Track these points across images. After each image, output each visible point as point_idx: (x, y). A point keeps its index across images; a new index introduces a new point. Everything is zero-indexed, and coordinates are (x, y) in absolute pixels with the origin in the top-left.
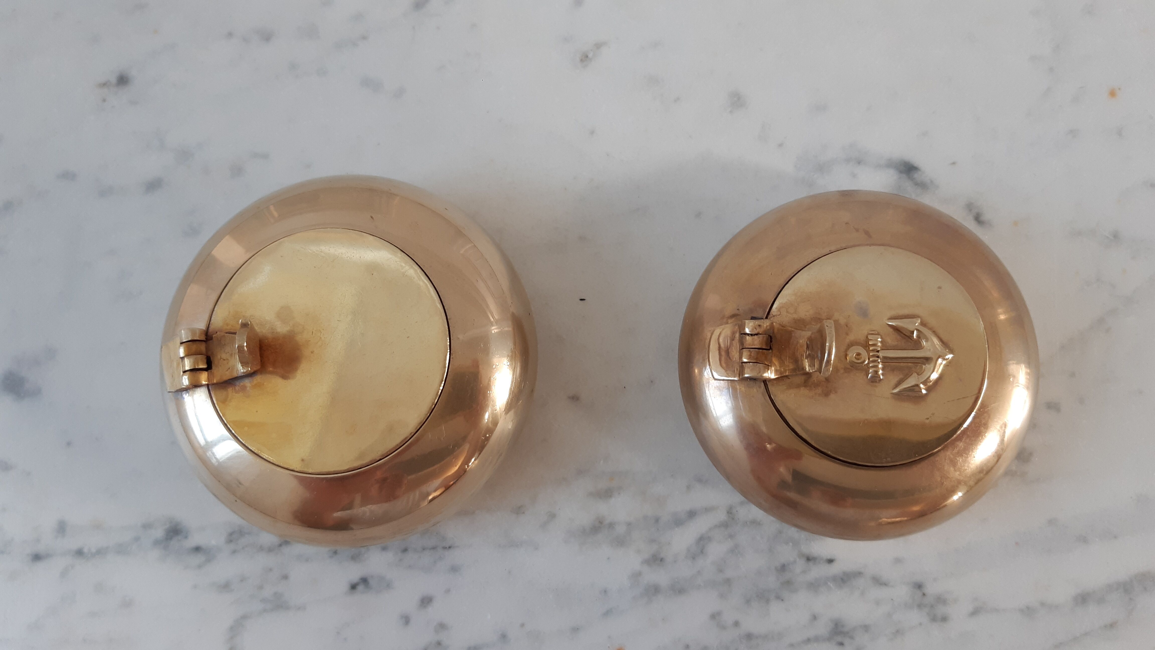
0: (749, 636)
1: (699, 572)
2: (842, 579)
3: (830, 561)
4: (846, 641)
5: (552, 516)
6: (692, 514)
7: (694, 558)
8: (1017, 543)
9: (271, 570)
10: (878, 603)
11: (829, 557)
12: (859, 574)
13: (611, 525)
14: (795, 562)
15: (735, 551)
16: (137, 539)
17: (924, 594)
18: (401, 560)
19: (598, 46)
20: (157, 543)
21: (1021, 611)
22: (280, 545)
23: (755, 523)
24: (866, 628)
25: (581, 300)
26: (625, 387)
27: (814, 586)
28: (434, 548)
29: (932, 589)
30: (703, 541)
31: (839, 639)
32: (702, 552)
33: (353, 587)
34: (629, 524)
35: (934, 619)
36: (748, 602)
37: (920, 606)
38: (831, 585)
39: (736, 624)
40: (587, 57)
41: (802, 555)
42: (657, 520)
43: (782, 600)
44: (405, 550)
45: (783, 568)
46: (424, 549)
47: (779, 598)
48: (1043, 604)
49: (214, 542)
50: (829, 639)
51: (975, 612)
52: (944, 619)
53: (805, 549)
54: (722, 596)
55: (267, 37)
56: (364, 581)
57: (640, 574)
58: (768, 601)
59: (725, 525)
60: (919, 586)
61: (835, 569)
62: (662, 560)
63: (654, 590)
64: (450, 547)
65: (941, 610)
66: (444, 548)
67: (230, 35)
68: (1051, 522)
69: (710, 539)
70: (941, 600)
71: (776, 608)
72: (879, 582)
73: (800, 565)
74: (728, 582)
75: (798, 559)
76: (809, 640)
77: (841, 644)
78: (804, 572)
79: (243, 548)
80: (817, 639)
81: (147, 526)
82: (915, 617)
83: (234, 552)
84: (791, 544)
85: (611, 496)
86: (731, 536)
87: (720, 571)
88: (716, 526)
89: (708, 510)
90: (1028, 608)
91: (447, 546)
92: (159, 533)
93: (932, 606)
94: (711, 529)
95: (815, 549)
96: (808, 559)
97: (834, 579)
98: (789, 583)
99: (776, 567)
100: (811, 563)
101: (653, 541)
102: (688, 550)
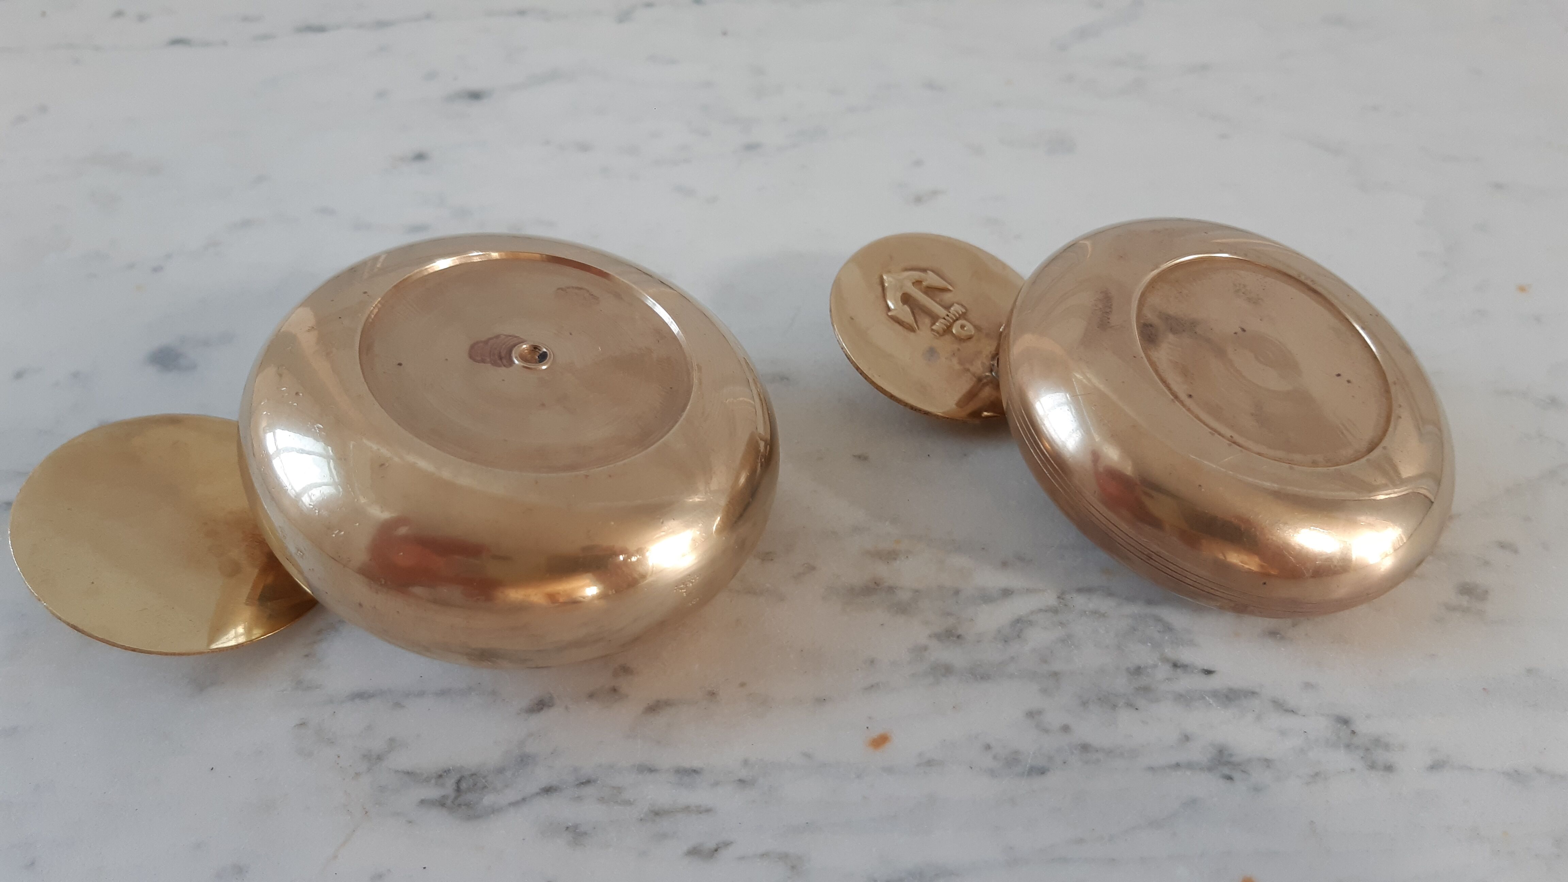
0: (1085, 748)
1: (1013, 659)
2: (1227, 697)
3: (1208, 672)
4: (1236, 775)
5: (810, 569)
6: (1007, 593)
7: (1006, 641)
8: (1485, 690)
10: (1283, 733)
11: (1206, 668)
12: (1251, 693)
13: (891, 590)
14: (1155, 666)
15: (1067, 640)
17: (1353, 732)
21: (1507, 774)
23: (1097, 614)
24: (1267, 763)
26: (930, 456)
27: (1185, 699)
29: (1366, 728)
30: (1020, 626)
31: (1226, 771)
32: (1019, 636)
34: (917, 591)
35: (1372, 766)
36: (1084, 704)
37: (1348, 746)
38: (1211, 701)
39: (1066, 729)
40: (921, 199)
41: (1165, 660)
42: (957, 592)
43: (1137, 709)
45: (1138, 671)
47: (1130, 705)
48: (1539, 771)
50: (1210, 769)
51: (1435, 767)
52: (1389, 768)
53: (1169, 652)
54: (1044, 691)
57: (925, 648)
58: (1114, 707)
59: (1055, 611)
60: (1345, 721)
61: (1216, 683)
62: (959, 637)
63: (945, 671)
65: (1381, 756)
67: (547, 142)
68: (1531, 671)
69: (1031, 623)
70: (1378, 742)
71: (1125, 717)
72: (1280, 706)
73: (1163, 671)
74: (1055, 675)
75: (1160, 664)
76: (1178, 766)
77: (1230, 778)
78: (1169, 680)
80: (1190, 766)
82: (1340, 759)
84: (1149, 644)
85: (894, 560)
86: (1062, 624)
87: (1044, 660)
88: (1041, 610)
89: (1028, 592)
90: (1517, 772)
93: (1367, 749)
94: (1032, 612)
95: (1186, 655)
96: (1175, 665)
97: (1215, 694)
98: (1145, 690)
99: (1128, 669)
100: (1179, 670)
101: (949, 614)
102: (999, 631)
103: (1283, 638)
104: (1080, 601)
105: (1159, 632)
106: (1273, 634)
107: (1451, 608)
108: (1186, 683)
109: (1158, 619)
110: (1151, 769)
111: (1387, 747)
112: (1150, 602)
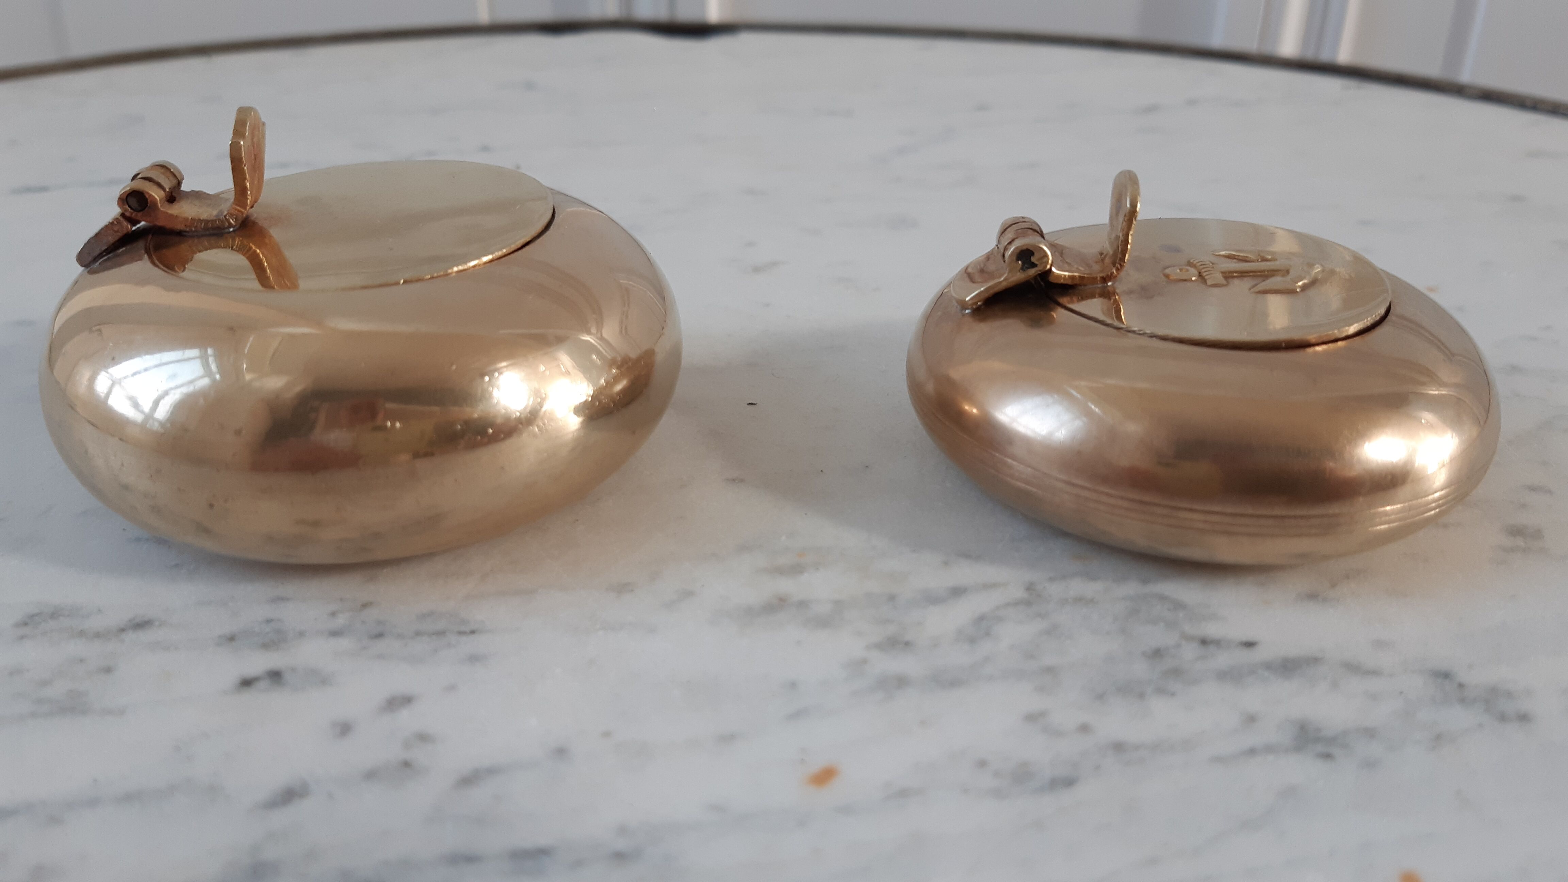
0: (1119, 747)
1: (986, 658)
2: (1284, 667)
3: (1249, 645)
4: (1337, 752)
5: (688, 594)
6: (957, 592)
7: (972, 642)
9: (82, 661)
10: (1374, 697)
11: (1244, 640)
12: (1314, 660)
13: (804, 604)
14: (1178, 646)
15: (1054, 632)
17: (1461, 686)
23: (1082, 600)
24: (1370, 733)
25: (749, 404)
26: (822, 471)
27: (1232, 676)
28: (441, 633)
29: (1472, 678)
30: (985, 623)
31: (1320, 748)
32: (988, 635)
33: (247, 683)
34: (837, 602)
35: (1503, 718)
36: (1100, 697)
37: (1462, 701)
38: (1266, 675)
39: (1084, 729)
41: (1188, 637)
42: (892, 598)
43: (1172, 694)
44: (378, 636)
45: (1157, 654)
46: (418, 634)
47: (1162, 691)
50: (1296, 750)
54: (1043, 690)
56: (275, 676)
57: (864, 661)
58: (1142, 696)
59: (1024, 603)
60: (1444, 675)
61: (1264, 654)
62: (907, 644)
63: (896, 682)
64: (473, 632)
65: (1507, 706)
66: (461, 633)
69: (998, 619)
71: (1162, 706)
72: (1358, 670)
73: (1189, 652)
74: (1050, 670)
75: (1183, 643)
76: (1252, 752)
77: (1328, 756)
78: (1202, 658)
79: (44, 633)
82: (1462, 716)
83: (22, 637)
84: (1163, 624)
85: (801, 573)
86: (1041, 616)
87: (1031, 657)
88: (1008, 605)
89: (988, 587)
91: (468, 629)
93: (1487, 701)
94: (997, 608)
95: (1212, 630)
96: (1204, 642)
97: (1269, 666)
98: (1176, 673)
99: (1144, 654)
100: (1211, 647)
101: (888, 621)
102: (960, 632)
103: (1324, 599)
104: (1055, 590)
105: (1169, 610)
106: (1312, 596)
107: (1508, 550)
108: (1223, 659)
109: (1162, 598)
110: (1218, 760)
111: (1509, 695)
112: (1145, 581)
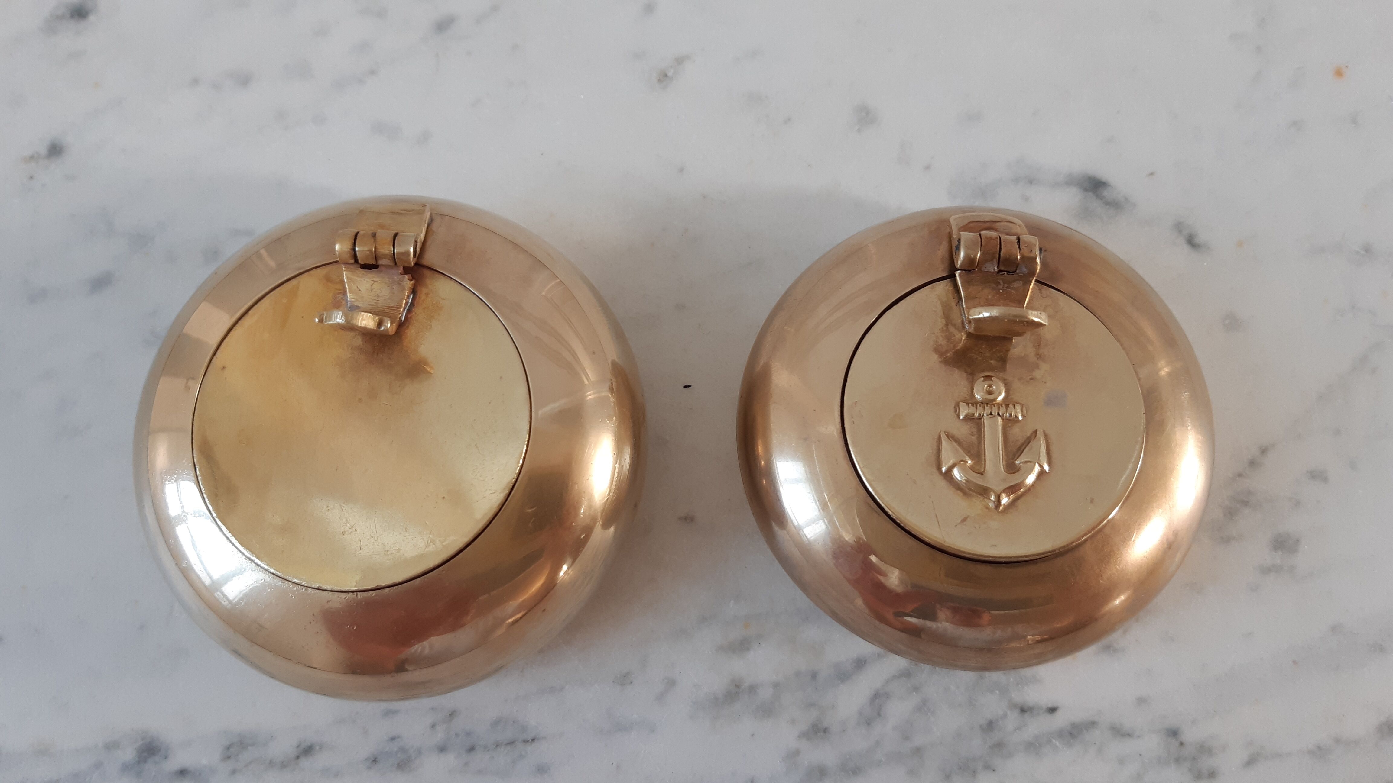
1: (877, 743)
2: (1071, 734)
3: (1053, 710)
5: (671, 683)
7: (868, 724)
8: (1294, 662)
10: (1122, 761)
11: (1050, 706)
12: (1092, 724)
13: (753, 689)
14: (1005, 716)
15: (923, 708)
16: (98, 765)
17: (1182, 744)
18: (466, 764)
19: (680, 61)
20: (126, 768)
21: (1311, 753)
22: (298, 757)
25: (685, 387)
27: (1034, 747)
28: (511, 743)
29: (1191, 735)
30: (878, 699)
32: (879, 714)
34: (776, 685)
35: (1198, 776)
36: (948, 777)
37: (1178, 760)
38: (1057, 743)
40: (666, 76)
41: (1013, 706)
42: (814, 676)
43: (993, 770)
44: (471, 749)
45: (990, 726)
47: (989, 767)
48: (1338, 741)
49: (204, 761)
51: (1251, 762)
52: (1212, 775)
53: (1017, 697)
54: (912, 773)
55: (244, 80)
57: (797, 752)
58: (974, 773)
60: (1174, 733)
61: (1060, 721)
62: (825, 730)
63: (818, 774)
64: (533, 740)
65: (1206, 763)
66: (526, 741)
67: (195, 81)
68: (1335, 629)
69: (887, 696)
70: (1205, 749)
72: (1119, 732)
73: (1013, 719)
74: (918, 751)
75: (1009, 712)
78: (1019, 728)
79: (246, 766)
81: (111, 746)
82: (1173, 776)
83: (234, 772)
84: (997, 692)
85: (748, 649)
86: (916, 689)
87: (906, 738)
88: (894, 677)
90: (1319, 748)
91: (529, 738)
92: (128, 754)
93: (1194, 759)
94: (888, 682)
95: (1031, 697)
96: (1023, 710)
97: (1060, 734)
98: (999, 745)
99: (981, 726)
100: (1027, 715)
101: (812, 705)
102: (860, 713)
103: (1115, 651)
107: (1266, 570)
108: (1034, 728)
111: (1210, 751)
